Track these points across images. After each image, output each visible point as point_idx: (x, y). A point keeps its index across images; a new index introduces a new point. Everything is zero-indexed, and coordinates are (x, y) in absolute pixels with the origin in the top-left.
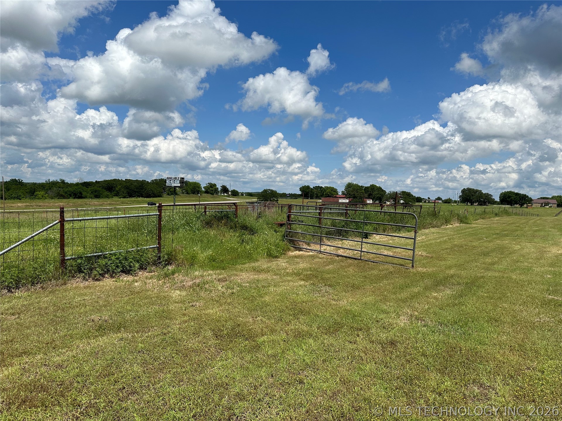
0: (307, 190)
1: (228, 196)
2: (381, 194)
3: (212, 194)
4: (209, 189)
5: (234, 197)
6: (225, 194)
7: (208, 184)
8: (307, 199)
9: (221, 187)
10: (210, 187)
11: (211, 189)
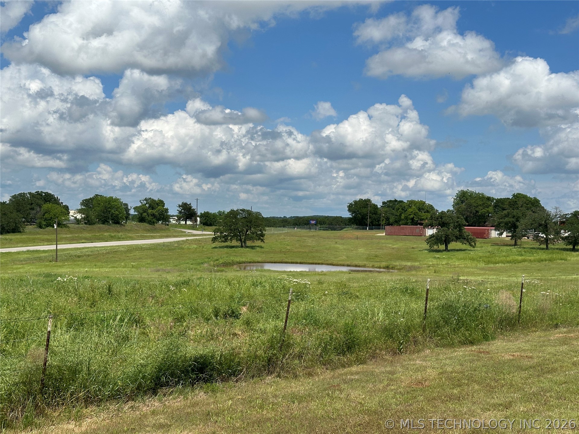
0: (364, 211)
1: (193, 227)
2: (514, 217)
3: (151, 223)
4: (145, 211)
5: (206, 227)
6: (189, 223)
7: (145, 202)
8: (363, 229)
9: (180, 206)
10: (149, 207)
11: (150, 211)
